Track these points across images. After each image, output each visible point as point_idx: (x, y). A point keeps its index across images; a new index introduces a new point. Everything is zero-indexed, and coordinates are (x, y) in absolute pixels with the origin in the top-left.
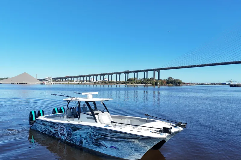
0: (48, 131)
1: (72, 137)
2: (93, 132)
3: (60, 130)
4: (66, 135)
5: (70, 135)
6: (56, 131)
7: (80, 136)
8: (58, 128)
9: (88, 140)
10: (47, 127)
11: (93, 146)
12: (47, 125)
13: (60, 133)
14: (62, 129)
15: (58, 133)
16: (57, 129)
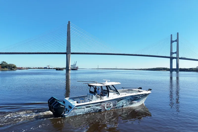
0: (94, 110)
1: (116, 106)
2: (130, 98)
3: (107, 105)
4: (112, 106)
5: (114, 105)
6: (103, 107)
7: (122, 103)
8: (105, 104)
9: (127, 103)
10: (93, 107)
11: (130, 105)
12: (92, 106)
13: (107, 107)
14: (108, 104)
15: (104, 108)
16: (103, 106)
